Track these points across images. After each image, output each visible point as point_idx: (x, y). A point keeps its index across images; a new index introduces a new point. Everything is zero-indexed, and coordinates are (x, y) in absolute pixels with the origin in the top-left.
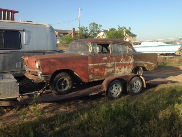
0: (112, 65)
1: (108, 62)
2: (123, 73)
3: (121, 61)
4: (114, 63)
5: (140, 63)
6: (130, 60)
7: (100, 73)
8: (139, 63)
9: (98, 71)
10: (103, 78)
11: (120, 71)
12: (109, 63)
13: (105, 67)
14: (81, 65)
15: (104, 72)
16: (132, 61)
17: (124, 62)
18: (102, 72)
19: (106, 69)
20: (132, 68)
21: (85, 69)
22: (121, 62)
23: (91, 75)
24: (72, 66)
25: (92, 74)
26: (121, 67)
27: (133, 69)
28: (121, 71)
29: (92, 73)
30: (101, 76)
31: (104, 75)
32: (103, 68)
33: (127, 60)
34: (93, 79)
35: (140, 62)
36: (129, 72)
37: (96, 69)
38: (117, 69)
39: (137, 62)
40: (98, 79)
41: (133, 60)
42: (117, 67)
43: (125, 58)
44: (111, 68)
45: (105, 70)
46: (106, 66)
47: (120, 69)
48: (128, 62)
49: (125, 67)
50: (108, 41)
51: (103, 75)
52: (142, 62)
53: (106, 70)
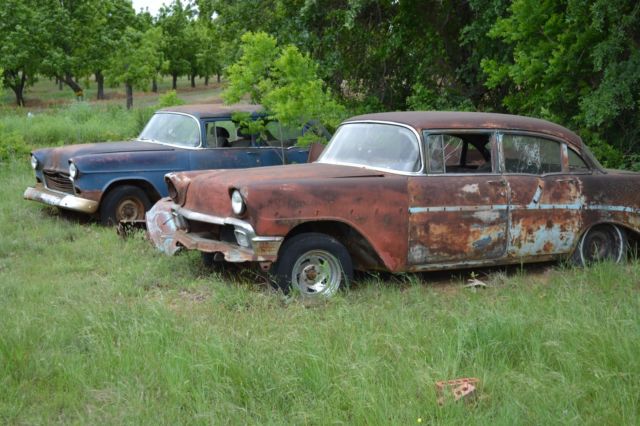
0: (497, 215)
1: (483, 203)
2: (541, 248)
3: (535, 202)
4: (504, 207)
5: (614, 214)
6: (571, 199)
7: (450, 242)
8: (610, 212)
9: (442, 235)
10: (461, 263)
11: (529, 238)
12: (485, 207)
13: (471, 220)
14: (383, 210)
15: (466, 239)
16: (577, 203)
17: (547, 206)
18: (458, 240)
19: (472, 230)
20: (580, 229)
21: (398, 222)
22: (531, 206)
23: (417, 247)
24: (352, 211)
25: (422, 244)
26: (534, 222)
27: (581, 232)
28: (532, 241)
29: (422, 240)
30: (455, 253)
31: (467, 250)
32: (463, 225)
33: (557, 197)
34: (426, 263)
35: (614, 208)
36: (565, 244)
37: (437, 227)
38: (516, 231)
39: (600, 207)
40: (441, 262)
41: (583, 198)
42: (518, 222)
43: (552, 190)
44: (492, 224)
45: (468, 233)
46: (475, 216)
47: (530, 231)
48: (563, 206)
49: (550, 225)
50: (485, 125)
51: (462, 252)
52: (621, 208)
53: (474, 232)
